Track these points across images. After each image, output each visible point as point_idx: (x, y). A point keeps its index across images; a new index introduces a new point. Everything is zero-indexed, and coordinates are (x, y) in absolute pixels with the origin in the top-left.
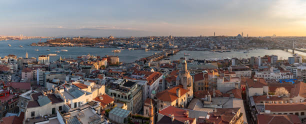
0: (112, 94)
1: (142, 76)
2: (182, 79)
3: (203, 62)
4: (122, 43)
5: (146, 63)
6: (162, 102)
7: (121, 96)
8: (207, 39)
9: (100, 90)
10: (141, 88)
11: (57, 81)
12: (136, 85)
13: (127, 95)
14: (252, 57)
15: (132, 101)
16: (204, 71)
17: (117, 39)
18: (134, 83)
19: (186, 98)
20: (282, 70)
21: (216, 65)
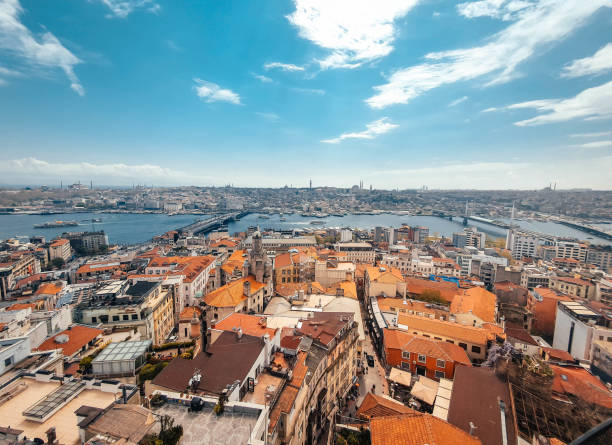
0: (94, 319)
1: (172, 267)
2: (254, 264)
3: (289, 233)
5: (178, 241)
6: (216, 308)
7: (121, 318)
8: (297, 193)
10: (171, 291)
12: (160, 288)
13: (138, 311)
14: (377, 228)
15: (152, 321)
16: (291, 251)
18: (153, 285)
19: (261, 298)
20: (436, 255)
21: (311, 240)
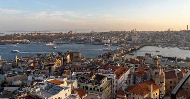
0: (83, 87)
1: (109, 70)
2: (154, 74)
3: (174, 59)
4: (82, 39)
5: (110, 58)
6: (134, 94)
7: (93, 89)
9: (73, 84)
10: (111, 81)
11: (19, 82)
12: (106, 79)
13: (99, 87)
15: (104, 93)
16: (176, 70)
17: (78, 34)
19: (158, 94)
